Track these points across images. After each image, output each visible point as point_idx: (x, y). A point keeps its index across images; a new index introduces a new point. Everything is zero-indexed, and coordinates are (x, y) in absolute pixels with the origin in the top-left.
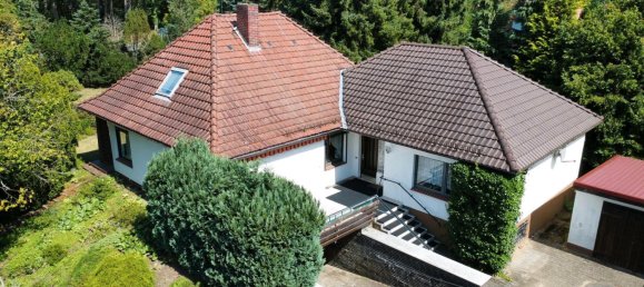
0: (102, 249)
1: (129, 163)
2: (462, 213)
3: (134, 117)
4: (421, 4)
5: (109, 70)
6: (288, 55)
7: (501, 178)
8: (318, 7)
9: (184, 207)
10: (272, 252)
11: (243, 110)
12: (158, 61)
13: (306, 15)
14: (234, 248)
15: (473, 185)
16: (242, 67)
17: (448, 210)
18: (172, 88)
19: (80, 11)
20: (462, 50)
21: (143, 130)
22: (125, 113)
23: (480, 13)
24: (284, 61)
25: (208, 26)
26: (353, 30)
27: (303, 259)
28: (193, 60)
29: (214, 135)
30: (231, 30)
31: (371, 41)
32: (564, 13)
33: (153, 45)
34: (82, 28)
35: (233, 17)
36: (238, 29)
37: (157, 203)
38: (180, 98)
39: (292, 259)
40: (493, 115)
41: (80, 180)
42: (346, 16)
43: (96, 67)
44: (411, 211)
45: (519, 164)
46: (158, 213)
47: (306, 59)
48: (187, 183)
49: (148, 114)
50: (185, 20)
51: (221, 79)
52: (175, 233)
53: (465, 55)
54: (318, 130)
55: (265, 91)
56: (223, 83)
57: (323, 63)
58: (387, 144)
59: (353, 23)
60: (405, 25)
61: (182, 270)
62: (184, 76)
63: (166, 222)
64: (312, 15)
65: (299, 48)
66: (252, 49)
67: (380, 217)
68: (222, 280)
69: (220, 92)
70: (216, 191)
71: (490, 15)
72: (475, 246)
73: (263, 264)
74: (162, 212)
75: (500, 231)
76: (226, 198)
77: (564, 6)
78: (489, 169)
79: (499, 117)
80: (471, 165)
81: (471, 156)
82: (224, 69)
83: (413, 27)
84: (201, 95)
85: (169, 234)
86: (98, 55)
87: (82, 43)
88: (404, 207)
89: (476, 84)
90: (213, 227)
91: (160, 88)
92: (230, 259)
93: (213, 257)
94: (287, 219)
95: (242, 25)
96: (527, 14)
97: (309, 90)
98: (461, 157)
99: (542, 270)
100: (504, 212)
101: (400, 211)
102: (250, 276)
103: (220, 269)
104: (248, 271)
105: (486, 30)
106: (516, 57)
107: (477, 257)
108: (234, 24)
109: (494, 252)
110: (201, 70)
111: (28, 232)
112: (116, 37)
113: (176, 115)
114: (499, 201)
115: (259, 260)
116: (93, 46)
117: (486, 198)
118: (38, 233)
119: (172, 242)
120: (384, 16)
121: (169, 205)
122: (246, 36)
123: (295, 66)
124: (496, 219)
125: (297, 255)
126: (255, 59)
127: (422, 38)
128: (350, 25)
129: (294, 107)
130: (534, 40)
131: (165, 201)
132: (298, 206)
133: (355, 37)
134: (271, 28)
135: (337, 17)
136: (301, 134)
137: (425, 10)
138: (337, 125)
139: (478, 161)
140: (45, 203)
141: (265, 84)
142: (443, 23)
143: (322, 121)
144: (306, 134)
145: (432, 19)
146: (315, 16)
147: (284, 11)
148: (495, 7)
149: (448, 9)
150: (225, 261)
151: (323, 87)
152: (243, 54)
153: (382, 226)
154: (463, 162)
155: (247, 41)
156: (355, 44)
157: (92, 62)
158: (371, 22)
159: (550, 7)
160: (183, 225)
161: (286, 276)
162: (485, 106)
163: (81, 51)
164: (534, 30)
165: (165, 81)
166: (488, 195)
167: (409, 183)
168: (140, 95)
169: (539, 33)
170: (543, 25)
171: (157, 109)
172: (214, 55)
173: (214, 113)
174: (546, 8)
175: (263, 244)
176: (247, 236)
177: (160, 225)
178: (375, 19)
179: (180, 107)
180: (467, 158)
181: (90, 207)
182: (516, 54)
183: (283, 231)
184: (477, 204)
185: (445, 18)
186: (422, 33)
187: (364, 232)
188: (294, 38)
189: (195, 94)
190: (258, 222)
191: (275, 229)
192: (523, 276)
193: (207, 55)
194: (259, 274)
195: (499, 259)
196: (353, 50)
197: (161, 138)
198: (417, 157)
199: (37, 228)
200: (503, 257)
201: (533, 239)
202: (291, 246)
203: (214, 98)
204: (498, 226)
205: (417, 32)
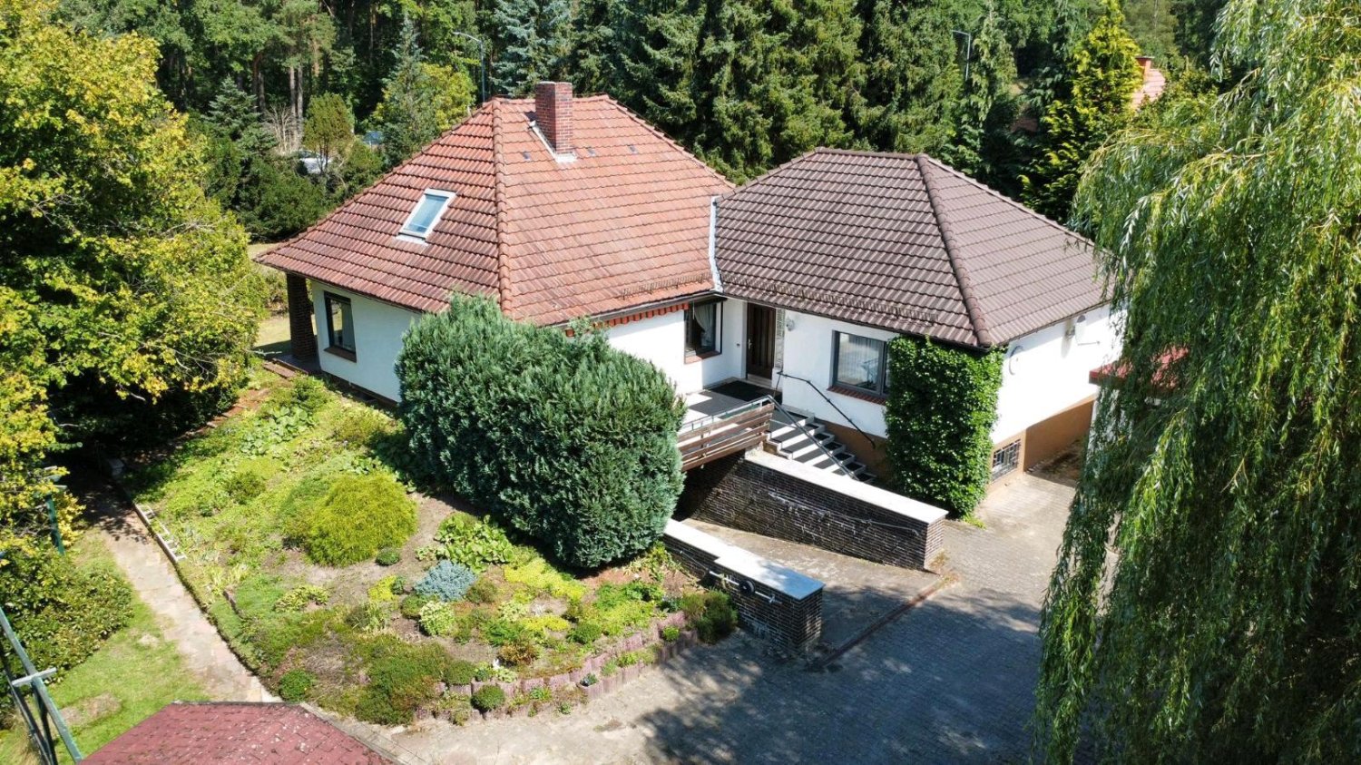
0: (324, 479)
1: (350, 355)
2: (907, 419)
3: (364, 272)
4: (856, 84)
5: (276, 208)
6: (621, 170)
7: (965, 357)
8: (673, 89)
9: (467, 395)
10: (606, 453)
11: (549, 256)
12: (400, 180)
13: (650, 103)
14: (549, 448)
15: (922, 371)
16: (546, 187)
17: (886, 416)
18: (427, 222)
19: (220, 98)
20: (916, 160)
21: (383, 292)
22: (346, 267)
23: (963, 102)
24: (616, 180)
25: (488, 120)
26: (735, 129)
27: (652, 468)
28: (463, 177)
29: (506, 293)
30: (525, 126)
31: (766, 149)
32: (1108, 99)
33: (356, 163)
34: (226, 130)
35: (530, 104)
36: (537, 125)
37: (420, 394)
38: (443, 239)
39: (635, 466)
40: (958, 263)
41: (264, 385)
42: (723, 105)
43: (252, 204)
44: (829, 426)
45: (993, 337)
46: (422, 411)
47: (652, 177)
48: (470, 358)
49: (388, 266)
50: (418, 117)
51: (512, 207)
52: (451, 439)
53: (919, 169)
54: (673, 292)
55: (584, 227)
56: (517, 214)
57: (682, 184)
58: (789, 314)
59: (735, 118)
60: (828, 122)
61: (458, 501)
62: (448, 202)
63: (435, 424)
64: (661, 104)
65: (640, 159)
66: (562, 159)
67: (776, 434)
68: (527, 503)
69: (511, 227)
70: (519, 366)
71: (981, 103)
72: (928, 473)
73: (594, 470)
74: (429, 407)
75: (963, 444)
76: (535, 377)
77: (1109, 88)
78: (947, 345)
79: (967, 266)
80: (919, 340)
81: (920, 326)
82: (517, 191)
83: (842, 125)
84: (480, 232)
85: (439, 442)
86: (255, 180)
87: (228, 157)
88: (816, 420)
89: (935, 215)
90: (515, 419)
91: (406, 224)
92: (541, 467)
93: (513, 469)
94: (629, 402)
95: (545, 118)
96: (1044, 102)
97: (657, 228)
98: (904, 327)
99: (1037, 514)
100: (970, 411)
101: (809, 426)
102: (573, 490)
103: (524, 485)
104: (569, 481)
105: (976, 132)
106: (1026, 179)
107: (930, 489)
108: (531, 116)
109: (956, 479)
110: (479, 192)
111: (191, 460)
112: (288, 148)
113: (438, 265)
114: (961, 395)
115: (586, 465)
116: (247, 164)
117: (942, 391)
118: (209, 460)
119: (445, 454)
120: (789, 105)
121: (441, 394)
122: (551, 137)
123: (633, 189)
124: (957, 423)
125: (643, 460)
126: (566, 174)
127: (857, 144)
128: (728, 121)
129: (633, 255)
130: (1056, 148)
131: (435, 391)
132: (645, 385)
133: (738, 143)
134: (593, 124)
135: (706, 107)
136: (646, 298)
137: (864, 94)
138: (705, 286)
139: (930, 333)
140: (210, 419)
141: (586, 216)
142: (895, 118)
143: (682, 277)
144: (653, 297)
145: (877, 111)
146: (668, 104)
147: (613, 96)
148: (991, 90)
149: (904, 94)
150: (533, 471)
151: (682, 225)
152: (544, 166)
153: (779, 446)
154: (907, 335)
155: (554, 144)
156: (738, 155)
157: (243, 194)
158: (766, 117)
159: (1083, 90)
160: (466, 423)
161: (627, 491)
162: (947, 249)
163: (226, 173)
164: (1055, 130)
165: (414, 212)
166: (945, 385)
167: (824, 380)
168: (369, 236)
169: (1064, 136)
170: (1070, 121)
171: (404, 257)
172: (500, 166)
173: (503, 258)
174: (1076, 90)
175: (592, 439)
176: (568, 428)
177: (424, 430)
178: (772, 110)
179: (444, 253)
180: (913, 329)
181: (292, 421)
182: (1027, 173)
183: (622, 419)
184: (930, 402)
185: (900, 108)
186: (858, 136)
187: (749, 457)
188: (631, 141)
189: (469, 230)
190: (586, 405)
191: (611, 416)
192: (1005, 521)
193: (489, 168)
194: (586, 484)
195: (964, 492)
196: (734, 165)
197: (415, 301)
198: (837, 335)
199: (205, 453)
200: (971, 488)
201: (1031, 473)
202: (635, 445)
203: (502, 235)
204: (961, 436)
205: (851, 133)
